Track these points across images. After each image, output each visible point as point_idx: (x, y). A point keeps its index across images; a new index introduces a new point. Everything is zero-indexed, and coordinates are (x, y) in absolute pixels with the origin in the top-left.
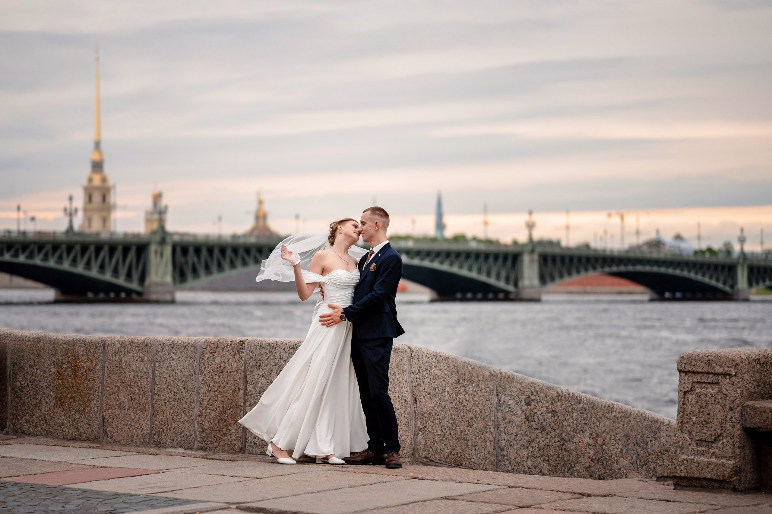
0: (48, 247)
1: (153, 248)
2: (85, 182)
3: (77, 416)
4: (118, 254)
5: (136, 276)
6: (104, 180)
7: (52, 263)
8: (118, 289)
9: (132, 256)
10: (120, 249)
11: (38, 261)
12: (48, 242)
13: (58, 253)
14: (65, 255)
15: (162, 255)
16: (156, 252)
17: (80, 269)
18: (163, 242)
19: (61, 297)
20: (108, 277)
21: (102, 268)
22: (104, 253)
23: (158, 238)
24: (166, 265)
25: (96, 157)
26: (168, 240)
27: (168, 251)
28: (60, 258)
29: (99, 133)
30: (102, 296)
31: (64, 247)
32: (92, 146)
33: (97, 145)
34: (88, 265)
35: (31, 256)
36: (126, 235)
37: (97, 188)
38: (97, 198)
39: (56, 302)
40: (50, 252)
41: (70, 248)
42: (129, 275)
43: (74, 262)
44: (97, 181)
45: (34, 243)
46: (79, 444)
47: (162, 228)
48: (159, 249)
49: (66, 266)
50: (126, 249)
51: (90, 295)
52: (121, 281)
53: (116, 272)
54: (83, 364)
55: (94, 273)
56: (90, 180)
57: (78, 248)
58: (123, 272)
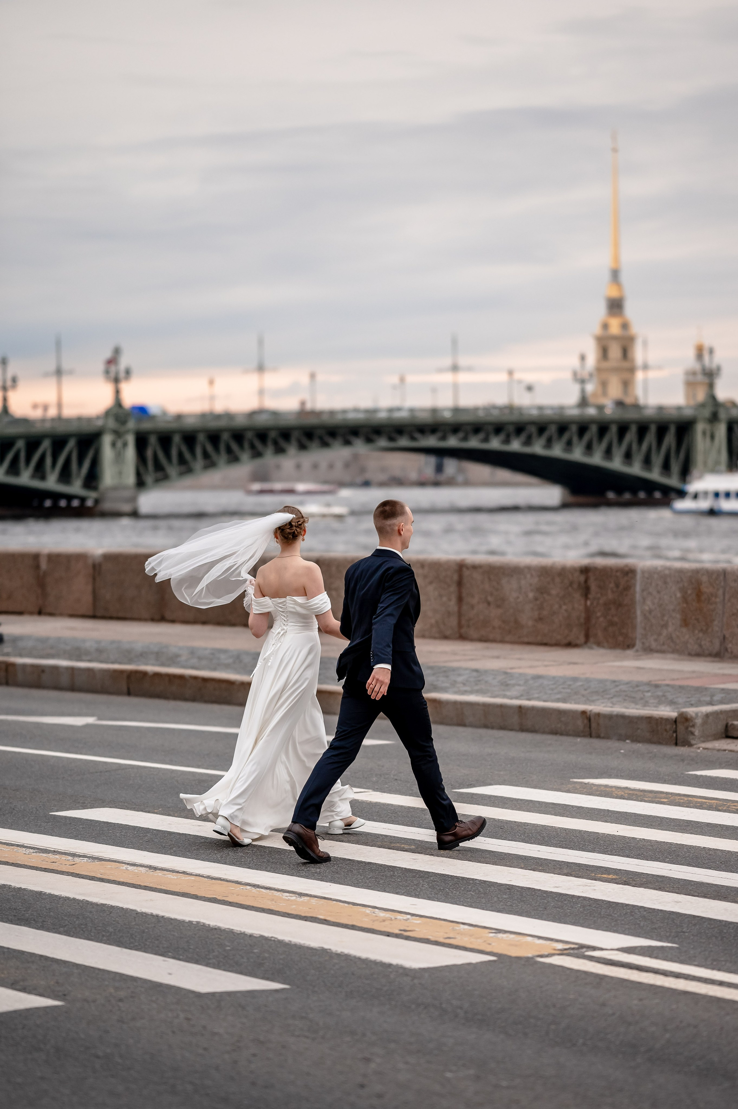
0: (553, 429)
1: (700, 427)
2: (597, 330)
3: (701, 635)
4: (651, 437)
5: (675, 467)
6: (625, 326)
7: (557, 451)
8: (650, 486)
9: (670, 439)
10: (653, 429)
11: (538, 449)
12: (551, 422)
13: (566, 437)
14: (575, 439)
15: (712, 437)
16: (704, 433)
17: (597, 459)
18: (714, 418)
19: (570, 499)
20: (636, 469)
21: (628, 456)
22: (631, 436)
23: (707, 413)
24: (719, 452)
25: (614, 293)
26: (723, 415)
27: (721, 430)
28: (569, 444)
29: (616, 258)
30: (627, 496)
31: (574, 428)
32: (606, 276)
33: (615, 274)
34: (608, 453)
35: (528, 442)
36: (661, 409)
37: (615, 338)
38: (615, 352)
39: (565, 506)
40: (555, 436)
41: (583, 428)
42: (666, 467)
43: (589, 448)
44: (615, 328)
45: (533, 423)
46: (703, 659)
47: (713, 398)
48: (708, 427)
49: (577, 455)
50: (662, 429)
51: (611, 495)
52: (655, 475)
53: (647, 462)
54: (706, 589)
55: (617, 464)
56: (605, 326)
57: (594, 429)
58: (657, 461)
